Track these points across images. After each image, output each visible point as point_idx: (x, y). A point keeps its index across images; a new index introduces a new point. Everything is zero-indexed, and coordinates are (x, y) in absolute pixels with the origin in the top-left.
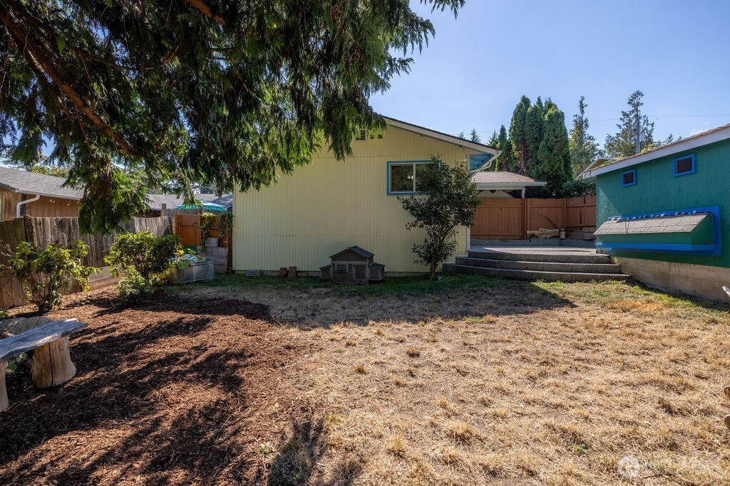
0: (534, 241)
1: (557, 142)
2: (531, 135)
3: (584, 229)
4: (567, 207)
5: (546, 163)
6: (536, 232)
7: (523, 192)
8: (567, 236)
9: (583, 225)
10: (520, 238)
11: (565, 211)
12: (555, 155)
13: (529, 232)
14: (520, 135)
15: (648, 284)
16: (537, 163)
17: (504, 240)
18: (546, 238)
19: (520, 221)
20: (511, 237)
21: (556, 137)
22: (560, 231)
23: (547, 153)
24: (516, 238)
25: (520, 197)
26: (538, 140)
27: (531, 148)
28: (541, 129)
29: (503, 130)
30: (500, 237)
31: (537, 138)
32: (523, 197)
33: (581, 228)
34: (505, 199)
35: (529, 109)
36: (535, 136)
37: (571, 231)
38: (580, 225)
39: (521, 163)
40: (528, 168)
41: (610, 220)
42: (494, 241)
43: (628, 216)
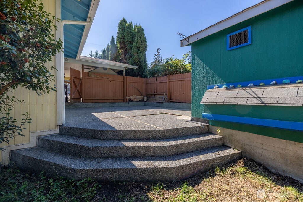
0: (131, 103)
1: (142, 44)
2: (128, 39)
3: (156, 96)
4: (147, 83)
5: (136, 56)
6: (132, 98)
7: (124, 72)
8: (147, 100)
9: (156, 94)
10: (123, 101)
11: (146, 85)
12: (141, 52)
13: (128, 98)
14: (122, 39)
15: (273, 167)
16: (131, 57)
17: (112, 103)
18: (137, 101)
19: (123, 91)
20: (117, 101)
21: (141, 42)
22: (144, 97)
23: (136, 50)
24: (120, 101)
25: (122, 75)
26: (131, 43)
27: (128, 47)
28: (133, 36)
29: (113, 38)
30: (110, 101)
31: (131, 42)
32: (124, 75)
33: (155, 95)
34: (113, 75)
35: (127, 24)
36: (130, 40)
37: (149, 97)
38: (154, 94)
39: (122, 57)
40: (126, 60)
41: (213, 88)
42: (105, 104)
43: (232, 84)
